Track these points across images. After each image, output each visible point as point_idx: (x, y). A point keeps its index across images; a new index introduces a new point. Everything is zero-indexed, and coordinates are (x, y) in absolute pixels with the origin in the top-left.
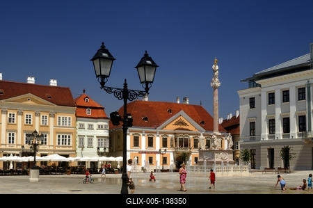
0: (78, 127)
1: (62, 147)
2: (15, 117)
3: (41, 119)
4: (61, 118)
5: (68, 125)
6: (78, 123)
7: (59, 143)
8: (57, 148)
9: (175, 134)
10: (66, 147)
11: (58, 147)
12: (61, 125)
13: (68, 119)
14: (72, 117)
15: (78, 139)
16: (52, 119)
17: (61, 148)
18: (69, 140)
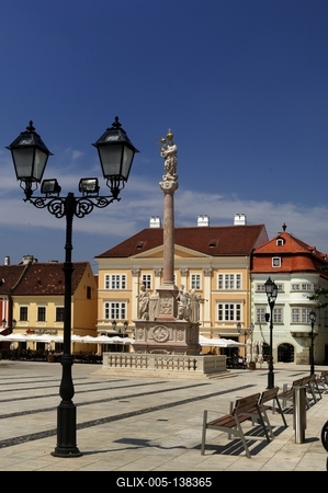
0: (254, 290)
1: (226, 324)
2: (151, 281)
3: (191, 280)
4: (224, 277)
5: (235, 288)
6: (255, 283)
7: (221, 318)
8: (216, 326)
10: (232, 324)
11: (219, 324)
12: (224, 288)
13: (235, 277)
14: (244, 274)
15: (254, 310)
16: (208, 279)
17: (223, 326)
18: (238, 313)
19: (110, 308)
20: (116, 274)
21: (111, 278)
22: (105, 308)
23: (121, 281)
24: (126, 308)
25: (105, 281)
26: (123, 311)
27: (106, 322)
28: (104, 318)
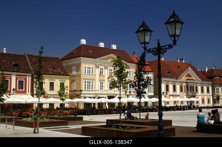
2: (103, 71)
5: (132, 77)
9: (186, 83)
12: (128, 76)
13: (132, 72)
19: (87, 84)
20: (89, 66)
21: (87, 68)
22: (84, 84)
23: (91, 70)
24: (94, 84)
25: (84, 69)
26: (92, 86)
27: (85, 91)
28: (84, 89)
